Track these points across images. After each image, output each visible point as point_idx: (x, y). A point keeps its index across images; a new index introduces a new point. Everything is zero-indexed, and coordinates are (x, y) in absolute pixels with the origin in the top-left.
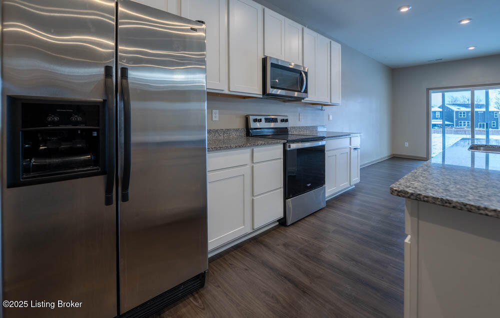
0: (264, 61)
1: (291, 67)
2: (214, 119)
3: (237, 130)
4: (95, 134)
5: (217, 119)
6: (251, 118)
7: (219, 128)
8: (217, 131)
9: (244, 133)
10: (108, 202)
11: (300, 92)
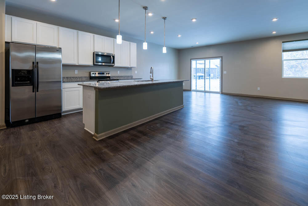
0: (94, 53)
1: (105, 55)
2: (75, 73)
3: (85, 77)
4: (30, 77)
5: (77, 73)
6: (92, 73)
7: (78, 76)
8: (77, 77)
9: (89, 78)
10: (33, 92)
11: (111, 63)
